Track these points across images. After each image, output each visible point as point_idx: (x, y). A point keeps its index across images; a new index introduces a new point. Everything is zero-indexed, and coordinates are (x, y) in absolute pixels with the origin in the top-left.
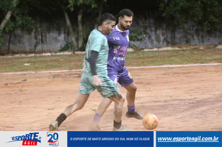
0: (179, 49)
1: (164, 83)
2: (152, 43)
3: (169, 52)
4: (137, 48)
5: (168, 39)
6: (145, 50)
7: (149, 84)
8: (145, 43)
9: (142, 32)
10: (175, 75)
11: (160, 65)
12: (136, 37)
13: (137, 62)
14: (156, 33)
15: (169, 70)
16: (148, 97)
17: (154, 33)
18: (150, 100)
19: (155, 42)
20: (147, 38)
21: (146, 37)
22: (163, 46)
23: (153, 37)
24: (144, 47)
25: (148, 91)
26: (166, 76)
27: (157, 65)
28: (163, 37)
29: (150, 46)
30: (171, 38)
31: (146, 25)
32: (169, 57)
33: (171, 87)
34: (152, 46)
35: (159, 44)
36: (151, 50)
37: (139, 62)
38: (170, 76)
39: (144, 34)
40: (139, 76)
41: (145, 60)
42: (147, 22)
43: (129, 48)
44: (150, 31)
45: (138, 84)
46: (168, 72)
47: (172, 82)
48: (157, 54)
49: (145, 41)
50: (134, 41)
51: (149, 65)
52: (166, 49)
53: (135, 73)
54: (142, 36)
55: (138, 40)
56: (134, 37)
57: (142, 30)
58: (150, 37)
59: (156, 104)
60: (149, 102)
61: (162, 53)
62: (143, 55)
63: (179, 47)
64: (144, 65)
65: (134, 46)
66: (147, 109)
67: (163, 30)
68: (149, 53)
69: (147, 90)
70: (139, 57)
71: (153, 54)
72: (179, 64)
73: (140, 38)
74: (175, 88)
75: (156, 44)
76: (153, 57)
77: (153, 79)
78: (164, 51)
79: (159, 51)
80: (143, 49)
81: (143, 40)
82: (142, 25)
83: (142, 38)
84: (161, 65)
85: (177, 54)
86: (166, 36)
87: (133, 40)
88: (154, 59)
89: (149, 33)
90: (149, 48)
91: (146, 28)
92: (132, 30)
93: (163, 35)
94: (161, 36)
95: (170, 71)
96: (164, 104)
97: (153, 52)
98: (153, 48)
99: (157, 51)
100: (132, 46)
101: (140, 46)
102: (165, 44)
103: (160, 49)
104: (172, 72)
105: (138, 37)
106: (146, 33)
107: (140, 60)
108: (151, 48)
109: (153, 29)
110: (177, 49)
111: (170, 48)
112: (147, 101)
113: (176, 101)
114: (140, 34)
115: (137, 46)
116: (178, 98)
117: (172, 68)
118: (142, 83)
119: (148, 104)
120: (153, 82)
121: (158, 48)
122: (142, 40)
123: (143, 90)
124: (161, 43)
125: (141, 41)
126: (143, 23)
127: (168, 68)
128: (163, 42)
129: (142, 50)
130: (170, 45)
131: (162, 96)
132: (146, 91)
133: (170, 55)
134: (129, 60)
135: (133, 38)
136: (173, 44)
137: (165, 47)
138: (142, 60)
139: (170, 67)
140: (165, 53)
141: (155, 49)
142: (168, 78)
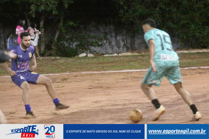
0: (138, 54)
1: (123, 87)
2: (112, 49)
3: (128, 57)
4: (97, 53)
5: (128, 44)
6: (105, 55)
7: (109, 88)
8: (106, 49)
9: (103, 38)
10: (134, 79)
11: (119, 70)
12: (97, 42)
13: (98, 67)
14: (116, 39)
15: (127, 74)
16: (108, 100)
17: (114, 39)
18: (109, 103)
19: (115, 48)
20: (107, 44)
21: (106, 42)
22: (122, 51)
23: (114, 43)
24: (104, 53)
25: (108, 95)
26: (125, 80)
27: (117, 70)
28: (123, 43)
29: (111, 52)
30: (131, 44)
31: (107, 31)
32: (128, 62)
33: (130, 91)
34: (112, 51)
35: (119, 50)
36: (111, 55)
37: (99, 67)
38: (129, 80)
39: (105, 40)
40: (99, 80)
41: (105, 65)
42: (107, 28)
43: (90, 53)
44: (110, 37)
45: (98, 88)
46: (127, 76)
47: (130, 86)
48: (117, 59)
49: (105, 46)
50: (95, 46)
51: (110, 70)
52: (126, 54)
53: (95, 77)
54: (103, 42)
55: (99, 46)
56: (94, 42)
57: (102, 35)
58: (110, 43)
59: (115, 107)
60: (108, 106)
61: (122, 58)
62: (103, 60)
63: (138, 53)
64: (104, 70)
65: (95, 51)
66: (106, 112)
67: (123, 36)
68: (109, 59)
69: (107, 93)
70: (99, 62)
71: (113, 60)
72: (137, 69)
73: (100, 43)
74: (134, 92)
75: (116, 49)
76: (112, 62)
77: (112, 84)
78: (123, 56)
79: (119, 56)
80: (103, 54)
81: (104, 46)
82: (103, 31)
83: (102, 43)
84: (121, 70)
85: (136, 59)
86: (126, 42)
87: (93, 46)
88: (114, 64)
89: (110, 39)
90: (109, 54)
91: (106, 34)
92: (93, 36)
93: (123, 40)
94: (121, 42)
95: (129, 75)
96: (123, 108)
97: (112, 57)
98: (113, 53)
99: (116, 56)
100: (93, 51)
101: (101, 52)
102: (125, 49)
103: (120, 55)
104: (131, 77)
105: (98, 42)
106: (106, 39)
107: (100, 65)
108: (111, 54)
109: (114, 35)
110: (136, 54)
111: (129, 54)
112: (107, 104)
113: (134, 104)
114: (101, 40)
115: (98, 51)
116: (137, 102)
117: (131, 73)
118: (102, 87)
119: (108, 108)
120: (112, 86)
121: (118, 54)
122: (102, 45)
123: (103, 94)
124: (121, 48)
125: (101, 47)
126: (104, 29)
127: (128, 73)
128: (123, 48)
129: (102, 56)
130: (130, 50)
131: (120, 100)
132: (106, 95)
133: (130, 60)
134: (90, 65)
135: (93, 44)
136: (133, 49)
137: (125, 53)
138: (102, 65)
139: (129, 72)
140: (124, 58)
141: (115, 55)
142: (127, 82)
